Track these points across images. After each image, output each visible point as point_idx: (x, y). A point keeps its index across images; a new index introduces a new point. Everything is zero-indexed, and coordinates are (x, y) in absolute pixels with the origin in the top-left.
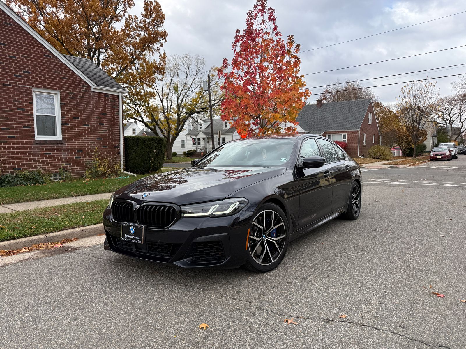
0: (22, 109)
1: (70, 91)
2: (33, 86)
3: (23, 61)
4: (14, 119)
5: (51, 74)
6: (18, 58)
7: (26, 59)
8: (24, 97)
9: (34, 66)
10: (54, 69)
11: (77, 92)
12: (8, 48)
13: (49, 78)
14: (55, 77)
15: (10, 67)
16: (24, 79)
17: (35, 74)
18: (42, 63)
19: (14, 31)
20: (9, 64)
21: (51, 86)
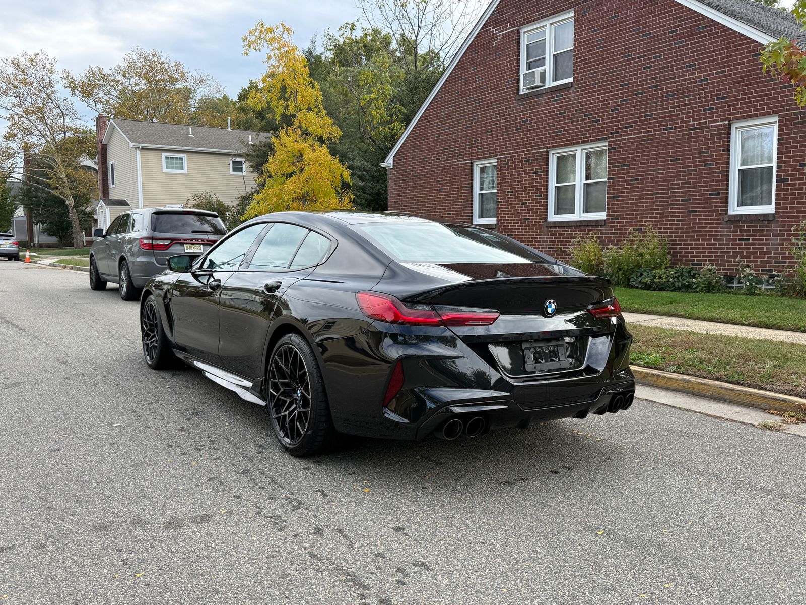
0: (710, 165)
1: (798, 109)
2: (731, 120)
3: (718, 82)
4: (698, 182)
5: (761, 87)
6: (710, 79)
7: (722, 76)
8: (714, 143)
9: (734, 83)
12: (698, 68)
13: (757, 97)
14: (768, 90)
15: (700, 98)
16: (717, 112)
17: (734, 96)
18: (748, 71)
19: (710, 35)
20: (697, 95)
21: (760, 110)
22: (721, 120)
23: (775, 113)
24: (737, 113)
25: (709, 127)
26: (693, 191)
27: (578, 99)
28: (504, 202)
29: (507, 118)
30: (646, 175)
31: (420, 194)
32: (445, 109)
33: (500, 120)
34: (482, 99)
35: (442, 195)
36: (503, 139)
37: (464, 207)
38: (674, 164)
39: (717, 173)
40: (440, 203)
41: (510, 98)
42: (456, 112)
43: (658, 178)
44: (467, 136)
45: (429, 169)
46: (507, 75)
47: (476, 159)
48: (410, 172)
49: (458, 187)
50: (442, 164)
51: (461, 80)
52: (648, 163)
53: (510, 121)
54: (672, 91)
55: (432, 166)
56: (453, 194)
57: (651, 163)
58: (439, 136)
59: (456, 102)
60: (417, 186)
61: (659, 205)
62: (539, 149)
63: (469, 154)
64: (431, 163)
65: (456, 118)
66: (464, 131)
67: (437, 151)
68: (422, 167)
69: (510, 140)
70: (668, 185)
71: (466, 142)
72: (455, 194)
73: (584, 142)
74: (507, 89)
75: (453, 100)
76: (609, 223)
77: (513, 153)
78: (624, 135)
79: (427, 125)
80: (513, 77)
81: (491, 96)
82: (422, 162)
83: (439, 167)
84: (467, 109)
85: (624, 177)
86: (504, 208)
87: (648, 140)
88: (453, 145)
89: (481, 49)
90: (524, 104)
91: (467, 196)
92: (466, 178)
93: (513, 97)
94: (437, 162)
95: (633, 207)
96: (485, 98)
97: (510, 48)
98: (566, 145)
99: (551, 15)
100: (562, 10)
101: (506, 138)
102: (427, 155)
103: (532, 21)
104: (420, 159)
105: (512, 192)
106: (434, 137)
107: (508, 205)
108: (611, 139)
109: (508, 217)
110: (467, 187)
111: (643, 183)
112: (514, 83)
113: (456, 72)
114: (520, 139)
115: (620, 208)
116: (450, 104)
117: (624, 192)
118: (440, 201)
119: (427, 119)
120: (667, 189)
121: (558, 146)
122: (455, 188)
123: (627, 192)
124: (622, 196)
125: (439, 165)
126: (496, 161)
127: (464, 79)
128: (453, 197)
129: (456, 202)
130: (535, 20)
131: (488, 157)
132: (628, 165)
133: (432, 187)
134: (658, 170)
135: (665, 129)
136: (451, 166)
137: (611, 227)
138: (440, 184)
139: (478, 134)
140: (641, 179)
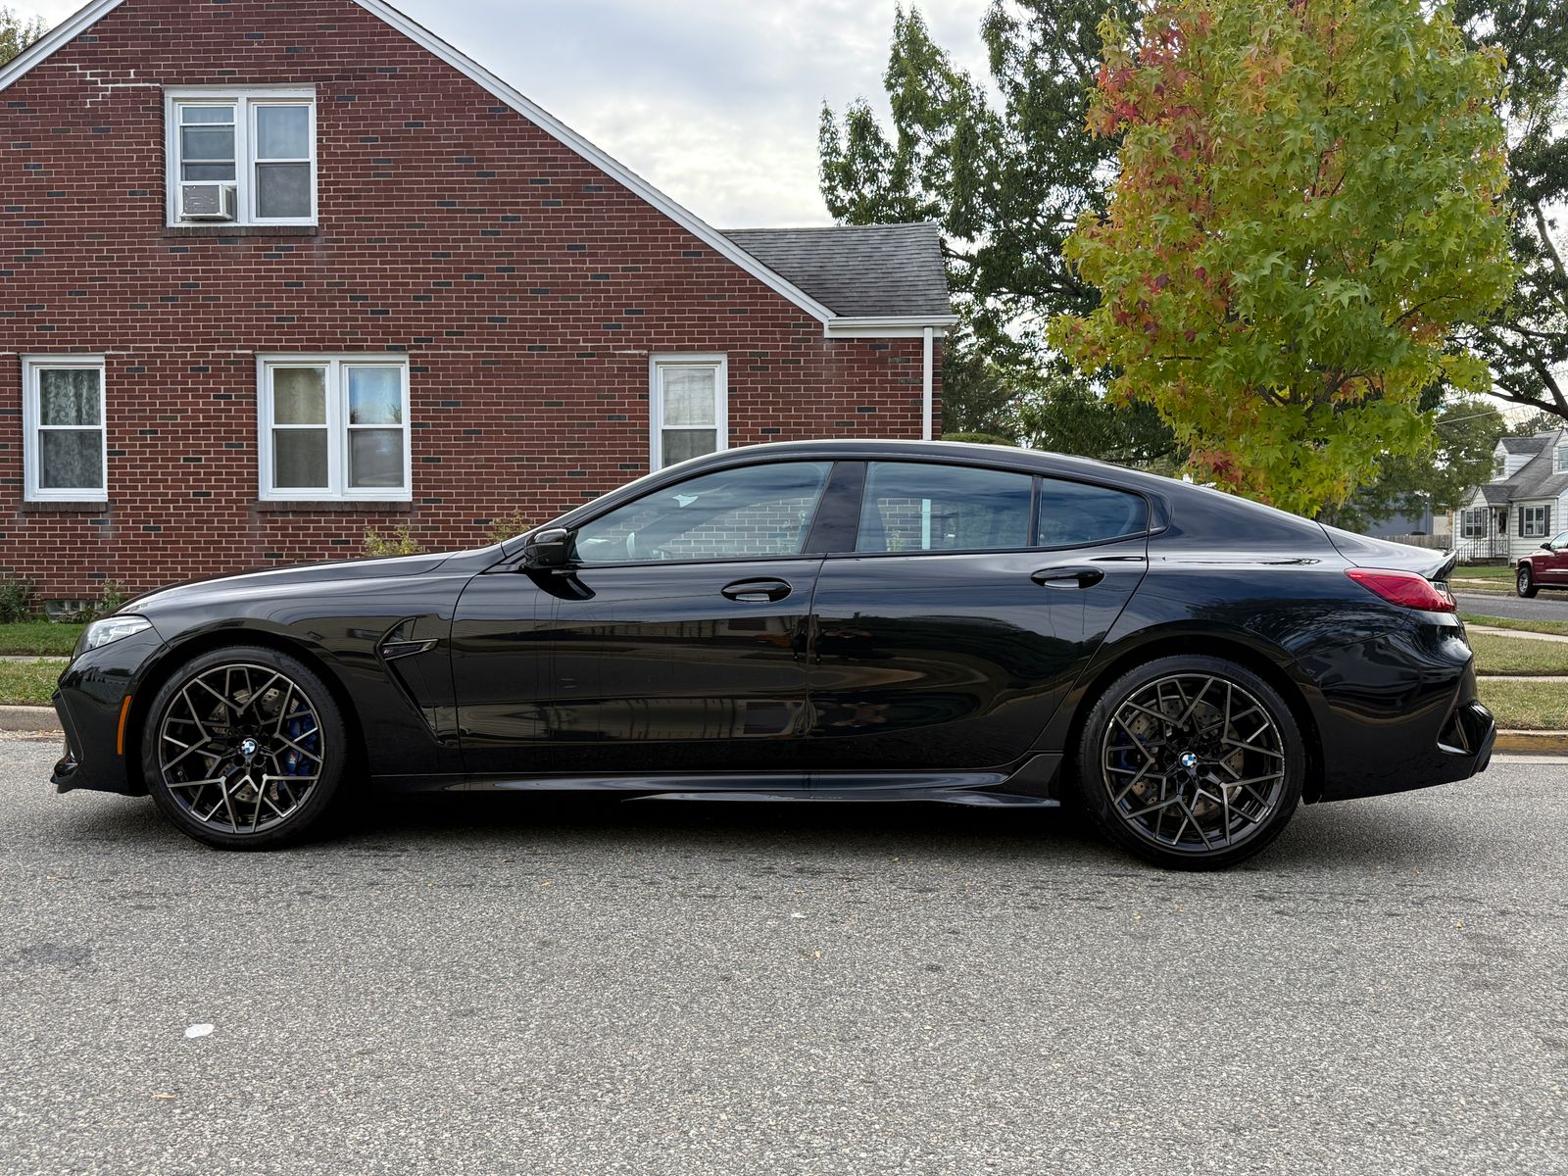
0: (619, 418)
1: (756, 347)
2: (649, 349)
3: (626, 284)
4: (599, 445)
5: (698, 305)
6: (614, 277)
7: (634, 277)
8: (624, 383)
9: (655, 291)
10: (708, 290)
11: (777, 347)
12: (590, 255)
13: (693, 319)
14: (710, 312)
15: (595, 305)
16: (628, 334)
17: (656, 312)
18: (676, 276)
19: (608, 203)
20: (591, 298)
21: (698, 340)
22: (635, 348)
23: (722, 348)
24: (663, 340)
25: (614, 355)
26: (591, 460)
27: (333, 263)
29: (133, 272)
30: (497, 425)
33: (112, 272)
34: (52, 216)
36: (121, 314)
38: (552, 411)
39: (632, 432)
41: (143, 229)
43: (521, 432)
44: (3, 294)
46: (132, 179)
47: (34, 350)
52: (500, 404)
53: (144, 279)
54: (542, 284)
57: (506, 404)
61: (526, 480)
62: (234, 348)
63: (7, 336)
69: (146, 320)
70: (542, 446)
71: (2, 308)
73: (349, 348)
74: (132, 207)
76: (420, 508)
77: (158, 349)
78: (445, 348)
80: (149, 185)
81: (81, 216)
84: (2, 231)
85: (449, 425)
86: (133, 467)
87: (498, 362)
90: (186, 250)
93: (149, 229)
95: (472, 481)
96: (60, 215)
97: (139, 122)
98: (305, 349)
99: (253, 81)
100: (286, 80)
101: (132, 314)
103: (201, 81)
105: (155, 432)
107: (143, 460)
108: (415, 352)
109: (144, 487)
111: (491, 439)
112: (151, 200)
114: (176, 320)
115: (443, 481)
117: (450, 453)
120: (540, 453)
121: (283, 348)
123: (457, 453)
124: (445, 460)
126: (103, 359)
130: (211, 81)
131: (74, 350)
132: (458, 404)
134: (521, 418)
135: (530, 349)
137: (423, 515)
139: (38, 294)
140: (486, 432)
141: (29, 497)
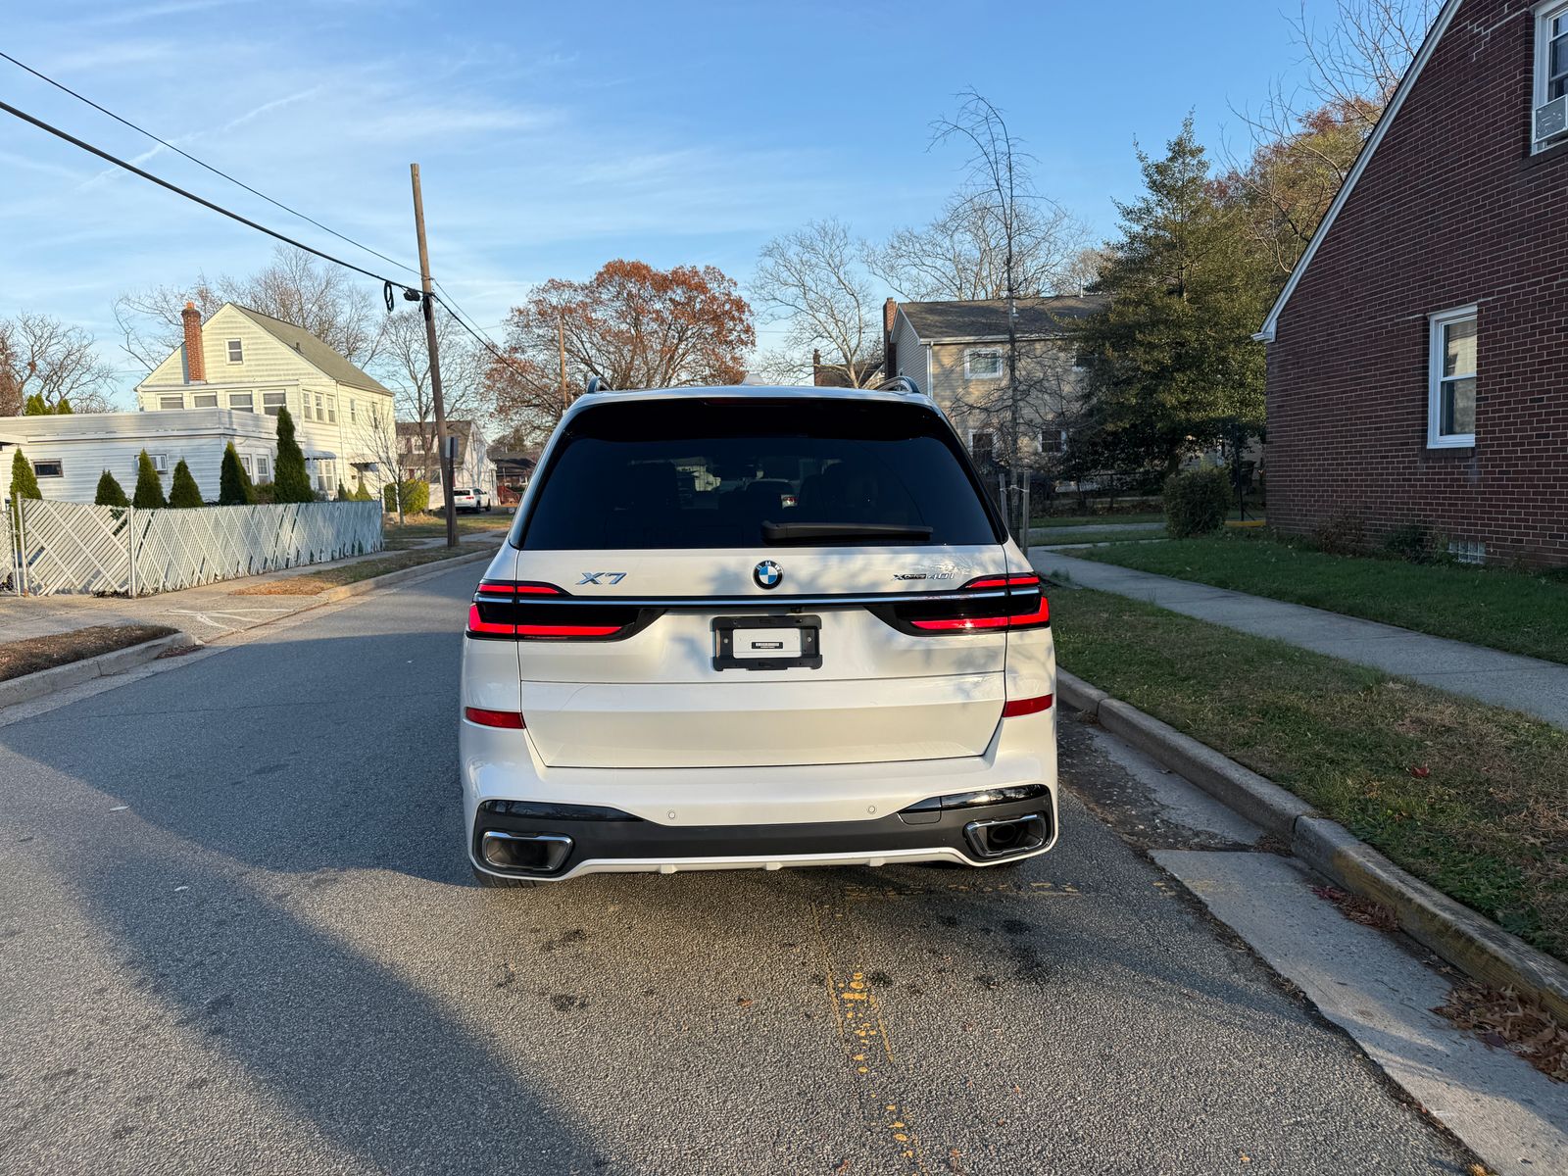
28: (1493, 398)
29: (1500, 214)
31: (1323, 390)
32: (1372, 211)
33: (1485, 219)
34: (1447, 179)
35: (1366, 389)
36: (1491, 260)
37: (1408, 413)
40: (1361, 407)
41: (1508, 168)
42: (1394, 215)
44: (1416, 263)
45: (1342, 337)
46: (1502, 119)
47: (1433, 309)
48: (1306, 346)
49: (1396, 372)
50: (1367, 326)
51: (1406, 146)
53: (1508, 219)
55: (1347, 330)
56: (1386, 386)
58: (1361, 269)
59: (1394, 195)
60: (1319, 374)
63: (1420, 299)
64: (1345, 325)
65: (1394, 227)
66: (1410, 253)
67: (1356, 299)
68: (1328, 335)
69: (1507, 262)
71: (1415, 276)
72: (1392, 385)
74: (1501, 149)
75: (1389, 191)
77: (1514, 289)
79: (1338, 249)
80: (1515, 120)
81: (1466, 171)
82: (1328, 324)
83: (1361, 333)
84: (1416, 205)
86: (1493, 412)
88: (1388, 284)
89: (1445, 73)
90: (1538, 178)
91: (1414, 388)
92: (1414, 351)
93: (1515, 165)
94: (1356, 322)
96: (1453, 176)
97: (1509, 57)
101: (1499, 257)
102: (1337, 311)
104: (1325, 320)
105: (1510, 375)
106: (1352, 272)
107: (1500, 404)
109: (1501, 431)
110: (1414, 369)
112: (1516, 135)
113: (1394, 133)
114: (1529, 256)
116: (1383, 200)
118: (1361, 401)
119: (1339, 237)
122: (1391, 373)
125: (1360, 327)
126: (1475, 309)
127: (1411, 143)
128: (1387, 392)
129: (1391, 403)
131: (1459, 303)
133: (1347, 374)
136: (1382, 328)
138: (1361, 367)
139: (1440, 255)
141: (1430, 446)
